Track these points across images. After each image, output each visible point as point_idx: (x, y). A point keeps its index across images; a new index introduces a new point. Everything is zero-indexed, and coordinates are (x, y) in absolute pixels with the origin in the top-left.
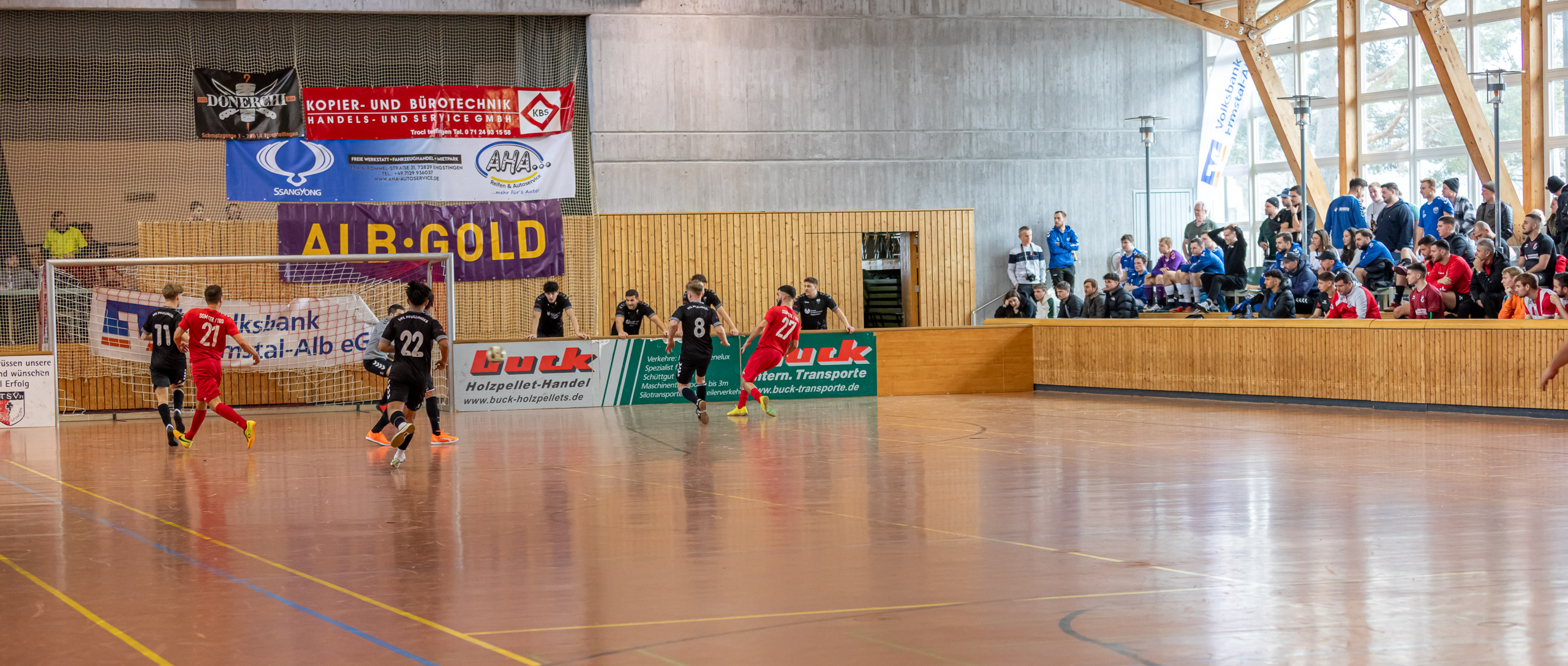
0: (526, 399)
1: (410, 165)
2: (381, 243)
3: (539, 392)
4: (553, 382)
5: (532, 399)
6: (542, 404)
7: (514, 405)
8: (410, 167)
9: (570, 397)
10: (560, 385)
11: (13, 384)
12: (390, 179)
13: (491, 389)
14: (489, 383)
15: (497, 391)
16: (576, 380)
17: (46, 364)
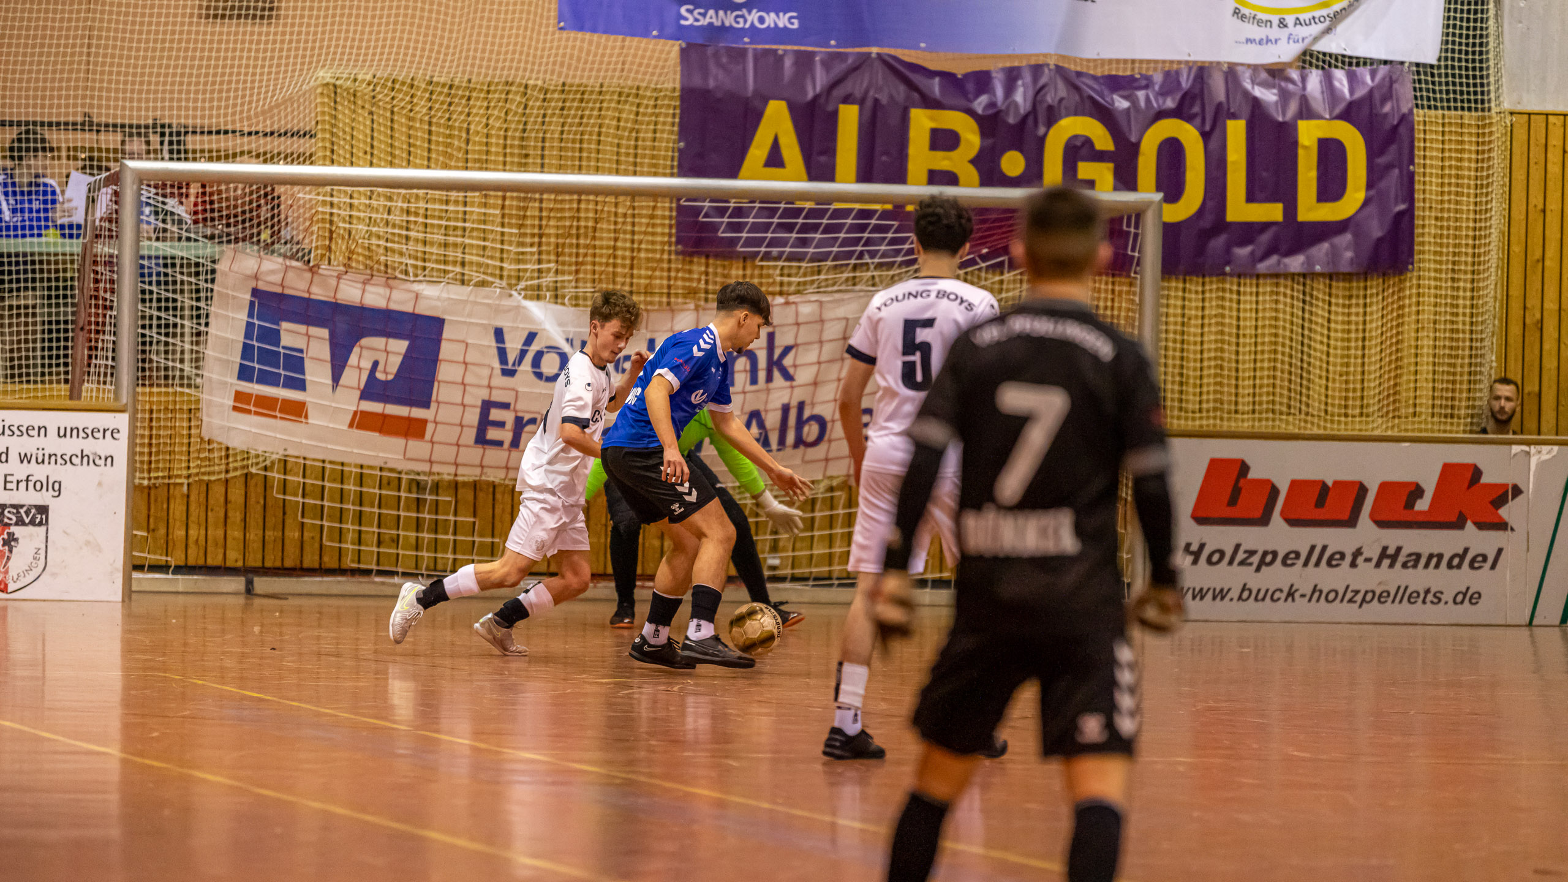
0: (1332, 596)
2: (943, 161)
3: (1366, 577)
4: (1404, 552)
5: (1349, 595)
6: (1374, 611)
7: (1300, 608)
9: (1448, 596)
10: (1423, 561)
11: (23, 485)
13: (1242, 563)
14: (1238, 547)
15: (1258, 569)
16: (1466, 550)
17: (100, 435)
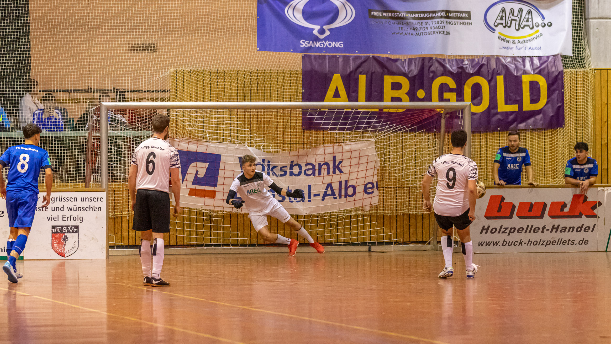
0: (535, 243)
1: (424, 21)
2: (396, 94)
3: (547, 236)
4: (560, 227)
5: (541, 242)
6: (550, 248)
7: (524, 248)
8: (424, 24)
9: (576, 242)
10: (567, 230)
11: (69, 219)
12: (405, 34)
13: (503, 232)
14: (501, 226)
15: (509, 235)
16: (583, 225)
17: (96, 200)
